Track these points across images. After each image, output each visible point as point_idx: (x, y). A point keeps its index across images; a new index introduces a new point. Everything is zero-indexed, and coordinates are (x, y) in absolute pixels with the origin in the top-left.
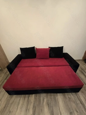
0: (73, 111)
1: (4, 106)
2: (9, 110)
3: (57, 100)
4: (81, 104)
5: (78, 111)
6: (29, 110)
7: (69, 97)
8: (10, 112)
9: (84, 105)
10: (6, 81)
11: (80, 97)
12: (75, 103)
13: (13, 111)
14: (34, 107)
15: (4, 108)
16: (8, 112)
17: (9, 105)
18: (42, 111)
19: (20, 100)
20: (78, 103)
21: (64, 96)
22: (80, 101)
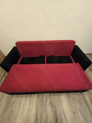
0: (77, 111)
1: (5, 106)
2: (11, 109)
3: (60, 100)
4: (85, 104)
5: (82, 111)
6: (31, 109)
7: (73, 97)
8: (12, 111)
9: (89, 105)
10: (4, 79)
11: (85, 96)
12: (80, 103)
13: (15, 111)
14: (36, 106)
15: (6, 107)
16: (11, 112)
17: (10, 105)
18: (45, 110)
19: (21, 100)
20: (82, 103)
21: (69, 96)
22: (85, 101)
